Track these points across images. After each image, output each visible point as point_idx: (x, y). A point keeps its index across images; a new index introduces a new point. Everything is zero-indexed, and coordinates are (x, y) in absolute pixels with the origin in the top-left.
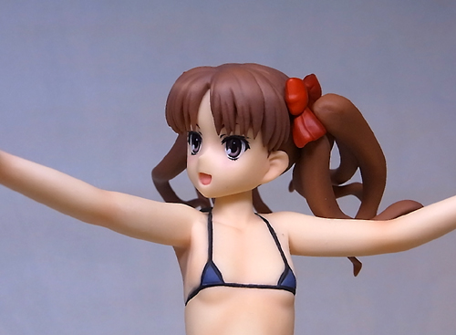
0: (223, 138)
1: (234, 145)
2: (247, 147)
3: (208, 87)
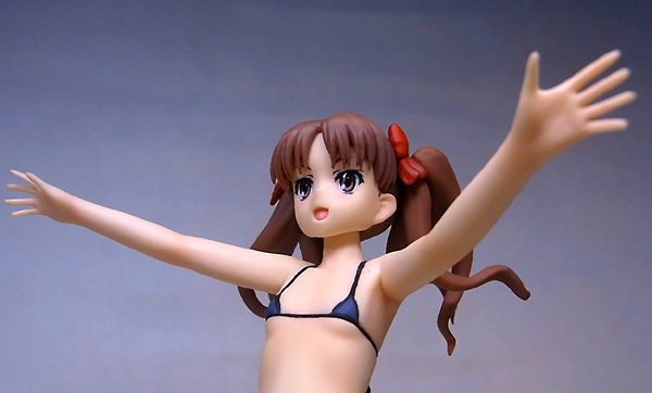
0: (336, 175)
1: (348, 180)
2: (361, 181)
3: (319, 131)
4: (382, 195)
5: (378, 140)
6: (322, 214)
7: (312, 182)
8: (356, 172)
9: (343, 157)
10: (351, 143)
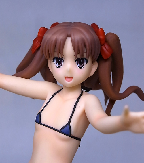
3: (68, 36)
7: (64, 61)
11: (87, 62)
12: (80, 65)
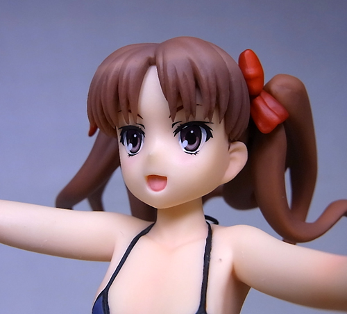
3: (151, 62)
4: (233, 147)
5: (233, 79)
6: (157, 184)
7: (144, 133)
8: (203, 124)
9: (185, 104)
10: (197, 85)
11: (209, 136)
12: (189, 143)
